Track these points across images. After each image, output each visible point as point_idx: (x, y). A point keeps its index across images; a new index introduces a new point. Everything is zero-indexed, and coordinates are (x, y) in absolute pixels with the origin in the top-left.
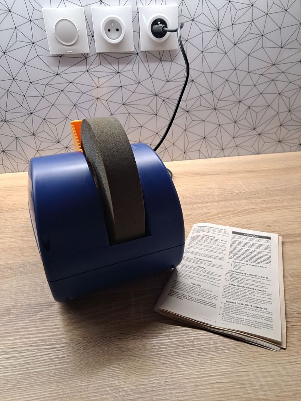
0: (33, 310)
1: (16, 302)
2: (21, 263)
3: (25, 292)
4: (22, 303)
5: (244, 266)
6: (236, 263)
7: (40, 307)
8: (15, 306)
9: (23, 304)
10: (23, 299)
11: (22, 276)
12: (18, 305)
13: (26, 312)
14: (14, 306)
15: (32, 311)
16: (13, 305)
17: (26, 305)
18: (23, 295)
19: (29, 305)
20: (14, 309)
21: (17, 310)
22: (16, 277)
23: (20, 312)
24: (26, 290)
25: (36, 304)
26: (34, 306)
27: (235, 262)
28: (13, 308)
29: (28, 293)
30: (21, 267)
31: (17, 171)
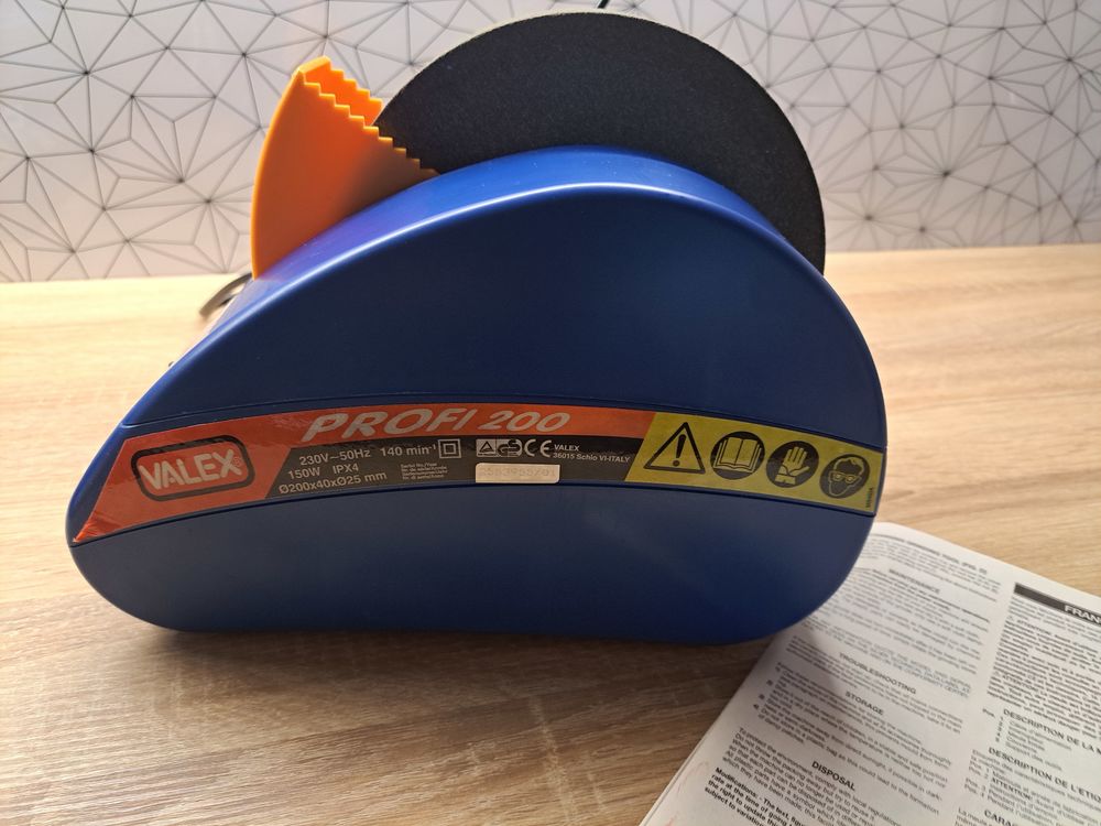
0: (132, 798)
1: (53, 766)
2: (62, 602)
3: (90, 718)
4: (82, 770)
5: (1059, 744)
6: (1020, 723)
7: (164, 783)
8: (49, 785)
9: (84, 775)
10: (81, 753)
11: (68, 654)
12: (65, 777)
13: (104, 807)
14: (42, 786)
15: (129, 805)
16: (37, 782)
17: (98, 779)
18: (83, 735)
19: (113, 776)
20: (47, 800)
21: (57, 803)
22: (45, 659)
23: (75, 810)
24: (93, 709)
25: (144, 772)
26: (134, 779)
27: (1019, 718)
28: (42, 797)
29: (104, 722)
30: (63, 617)
31: (25, 276)
